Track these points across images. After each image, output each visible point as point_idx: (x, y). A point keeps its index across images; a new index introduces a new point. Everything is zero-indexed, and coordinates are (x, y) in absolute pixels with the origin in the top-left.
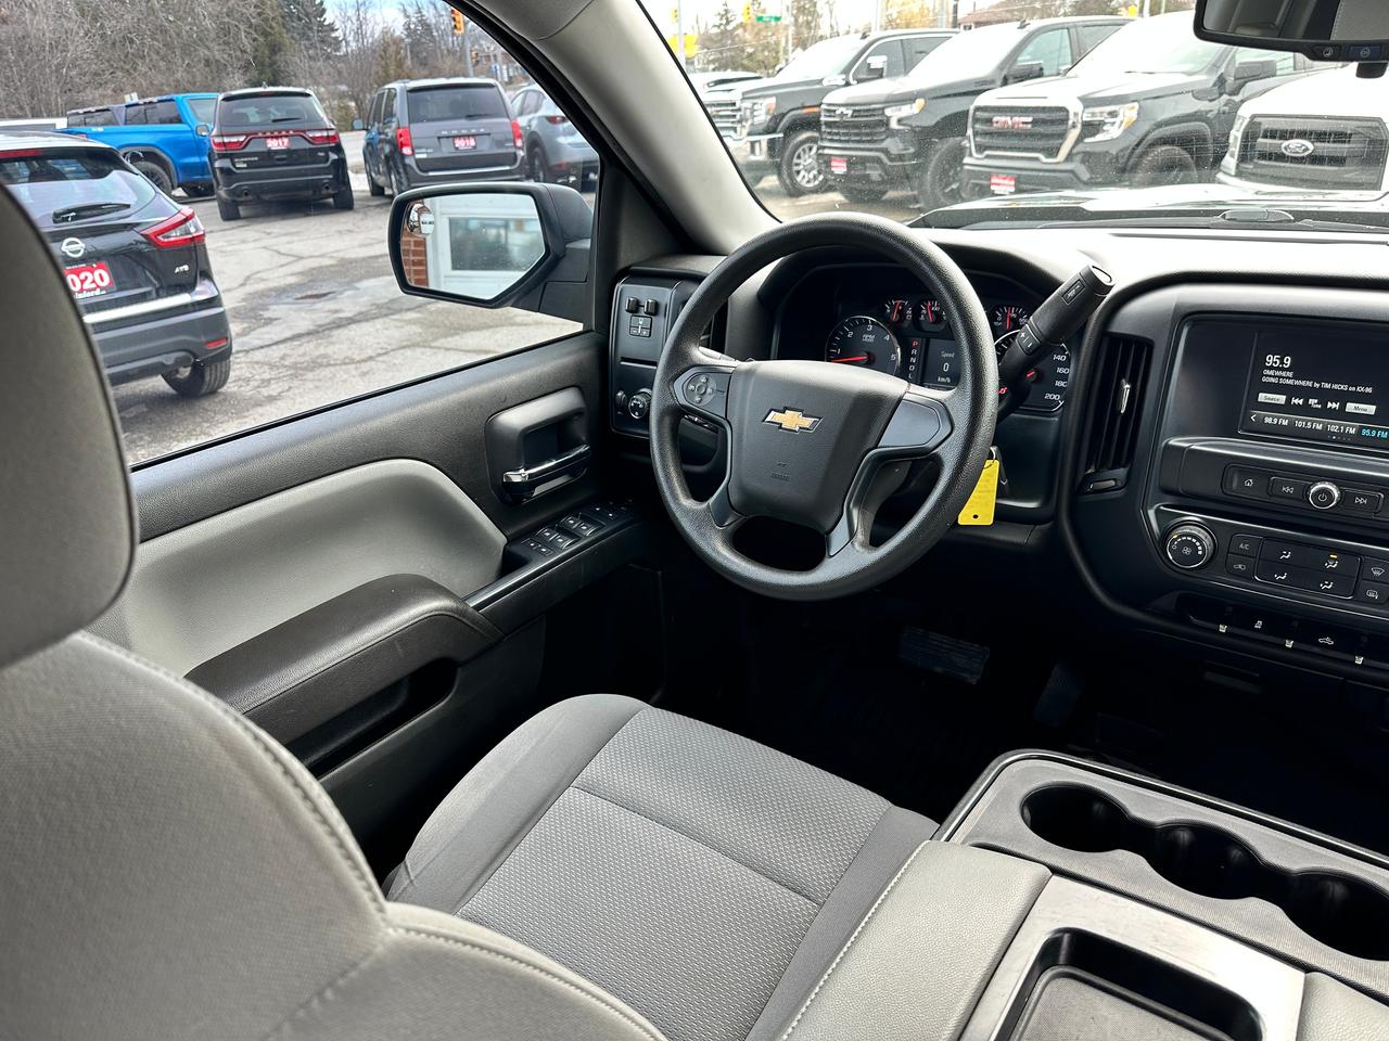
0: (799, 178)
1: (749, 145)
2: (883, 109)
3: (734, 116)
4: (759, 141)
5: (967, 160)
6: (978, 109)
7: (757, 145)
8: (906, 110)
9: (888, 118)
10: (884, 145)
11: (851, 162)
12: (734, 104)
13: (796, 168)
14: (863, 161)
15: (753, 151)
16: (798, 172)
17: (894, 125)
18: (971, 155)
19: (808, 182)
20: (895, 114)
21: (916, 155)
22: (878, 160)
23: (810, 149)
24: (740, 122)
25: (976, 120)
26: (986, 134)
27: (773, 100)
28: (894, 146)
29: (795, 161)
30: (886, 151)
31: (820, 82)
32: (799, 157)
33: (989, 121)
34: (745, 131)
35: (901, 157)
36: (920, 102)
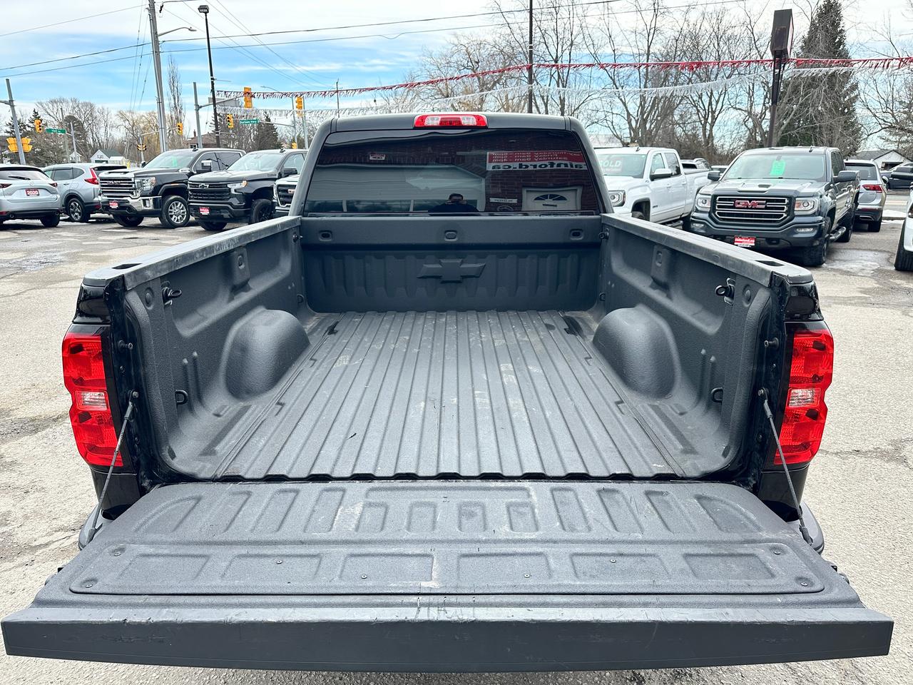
0: (173, 219)
1: (142, 202)
2: (226, 185)
3: (131, 186)
4: (148, 199)
5: (277, 208)
6: (279, 186)
7: (147, 201)
8: (238, 186)
9: (230, 189)
10: (229, 201)
11: (211, 209)
12: (130, 180)
13: (170, 214)
14: (218, 209)
15: (145, 205)
16: (172, 216)
17: (233, 192)
18: (278, 206)
19: (178, 221)
20: (233, 187)
21: (245, 207)
22: (226, 208)
23: (177, 205)
24: (135, 189)
25: (278, 190)
26: (285, 197)
27: (154, 178)
28: (235, 202)
29: (170, 210)
30: (231, 204)
31: (178, 171)
32: (171, 208)
33: (287, 191)
34: (138, 195)
35: (239, 207)
36: (244, 183)
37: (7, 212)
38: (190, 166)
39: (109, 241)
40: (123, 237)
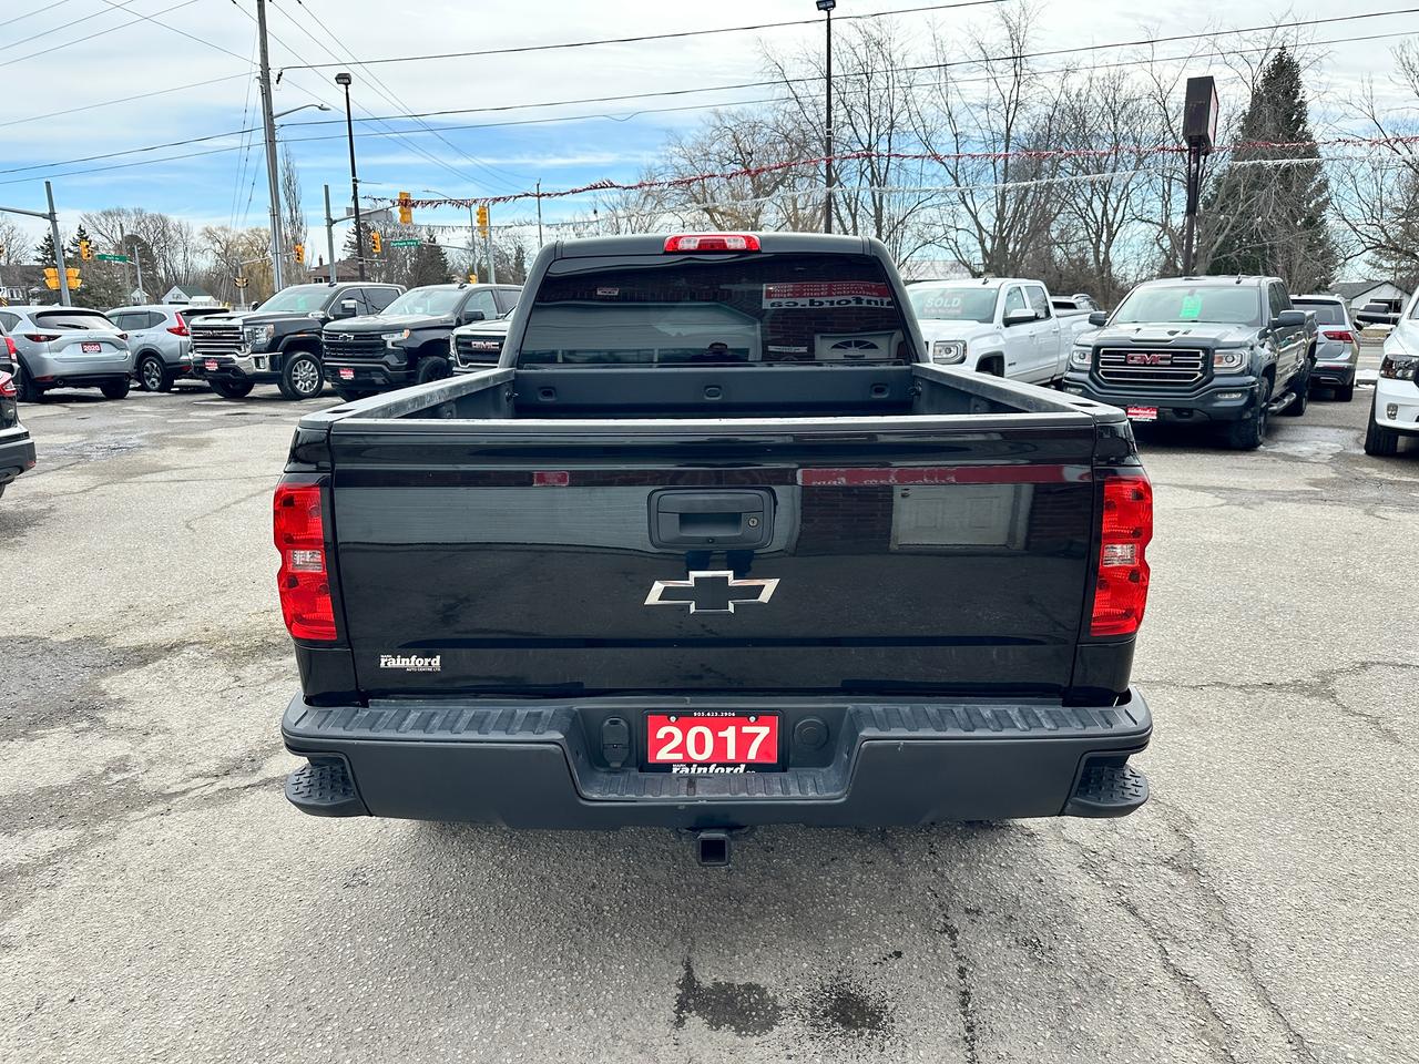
0: (298, 386)
1: (253, 361)
2: (380, 335)
3: (238, 338)
4: (263, 357)
5: (454, 369)
6: (458, 336)
7: (261, 360)
8: (397, 337)
9: (385, 342)
10: (383, 359)
11: (356, 371)
12: (237, 329)
13: (294, 378)
14: (368, 371)
15: (258, 365)
16: (297, 382)
17: (390, 346)
18: (458, 366)
19: (305, 389)
20: (389, 339)
21: (407, 367)
22: (381, 370)
23: (305, 365)
24: (243, 342)
25: (457, 344)
26: (466, 352)
27: (272, 327)
28: (393, 361)
29: (294, 373)
30: (386, 364)
31: (306, 315)
32: (296, 370)
33: (470, 344)
34: (249, 350)
35: (397, 368)
36: (406, 333)
37: (53, 377)
38: (324, 309)
39: (206, 418)
40: (224, 412)
